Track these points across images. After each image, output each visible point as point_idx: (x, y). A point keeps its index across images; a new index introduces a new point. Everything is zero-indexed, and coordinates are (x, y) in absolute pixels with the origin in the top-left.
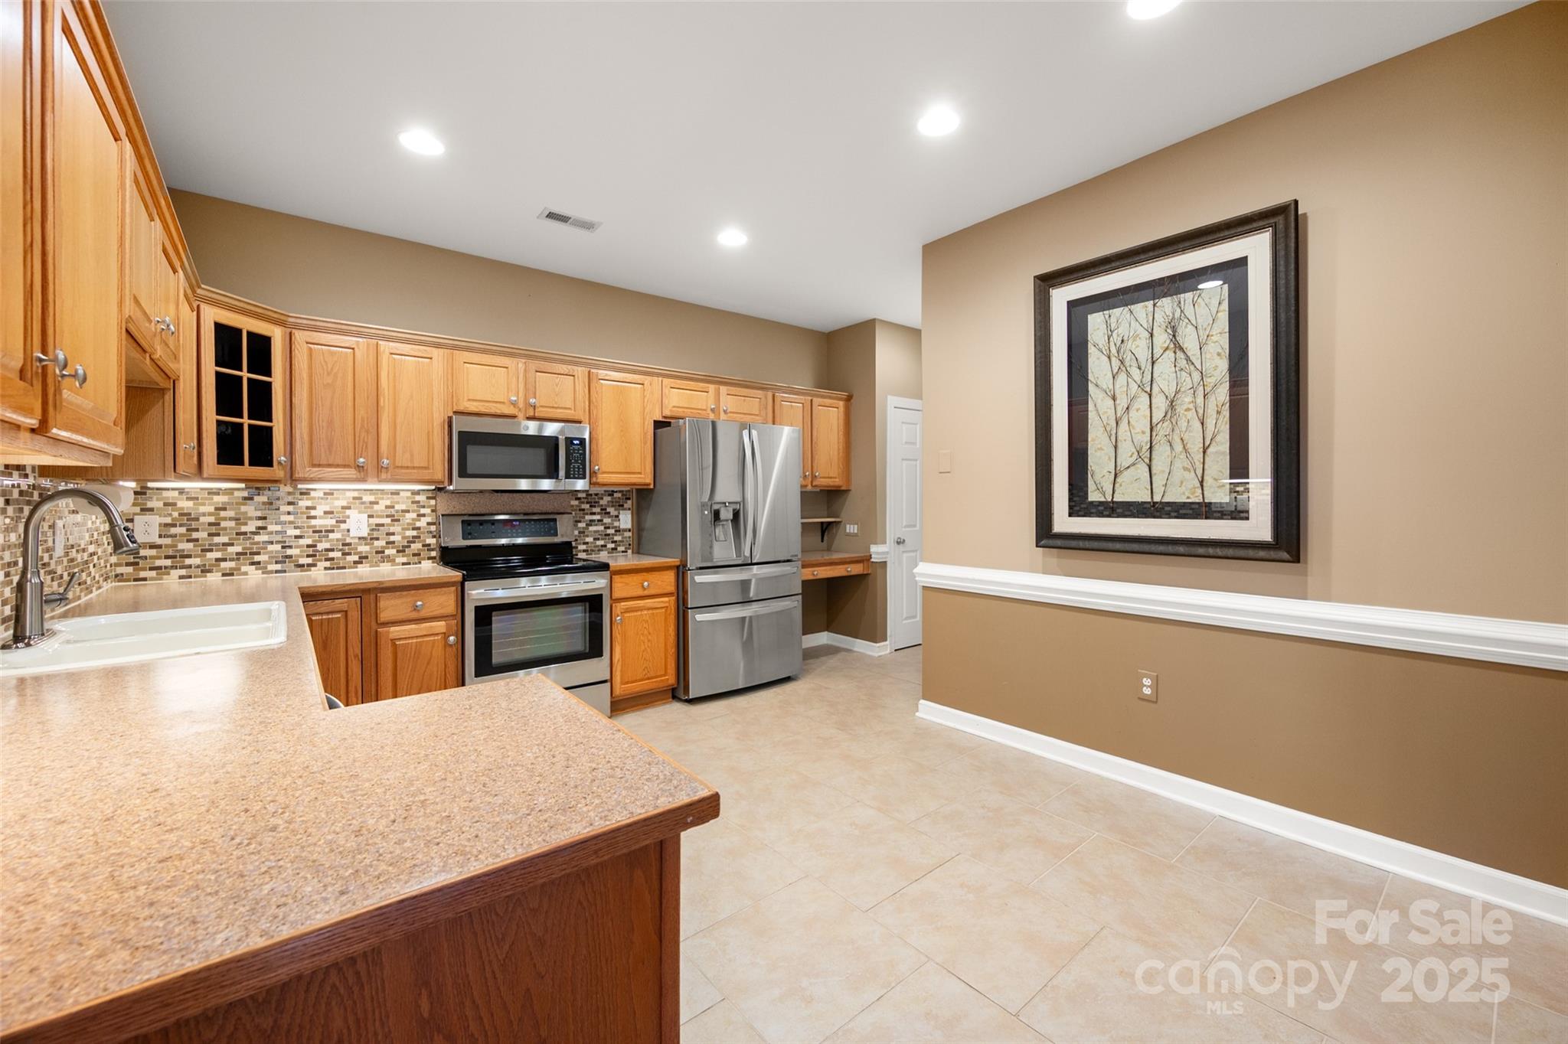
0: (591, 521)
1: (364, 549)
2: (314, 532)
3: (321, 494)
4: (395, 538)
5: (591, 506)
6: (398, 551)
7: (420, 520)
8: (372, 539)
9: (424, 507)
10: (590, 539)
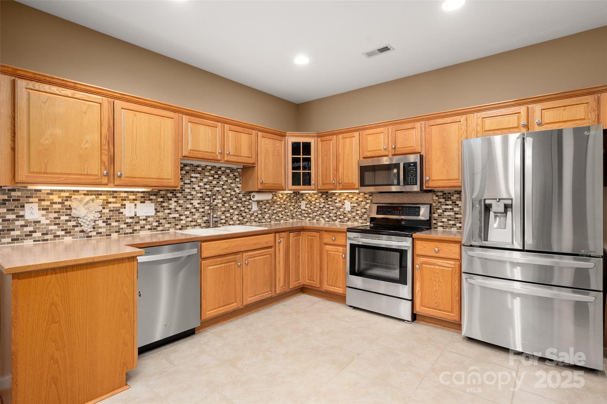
0: (446, 209)
1: (349, 215)
2: (336, 208)
3: (338, 195)
4: (359, 212)
5: (445, 200)
6: (360, 218)
7: (366, 205)
8: (352, 212)
9: (368, 199)
10: (445, 220)
